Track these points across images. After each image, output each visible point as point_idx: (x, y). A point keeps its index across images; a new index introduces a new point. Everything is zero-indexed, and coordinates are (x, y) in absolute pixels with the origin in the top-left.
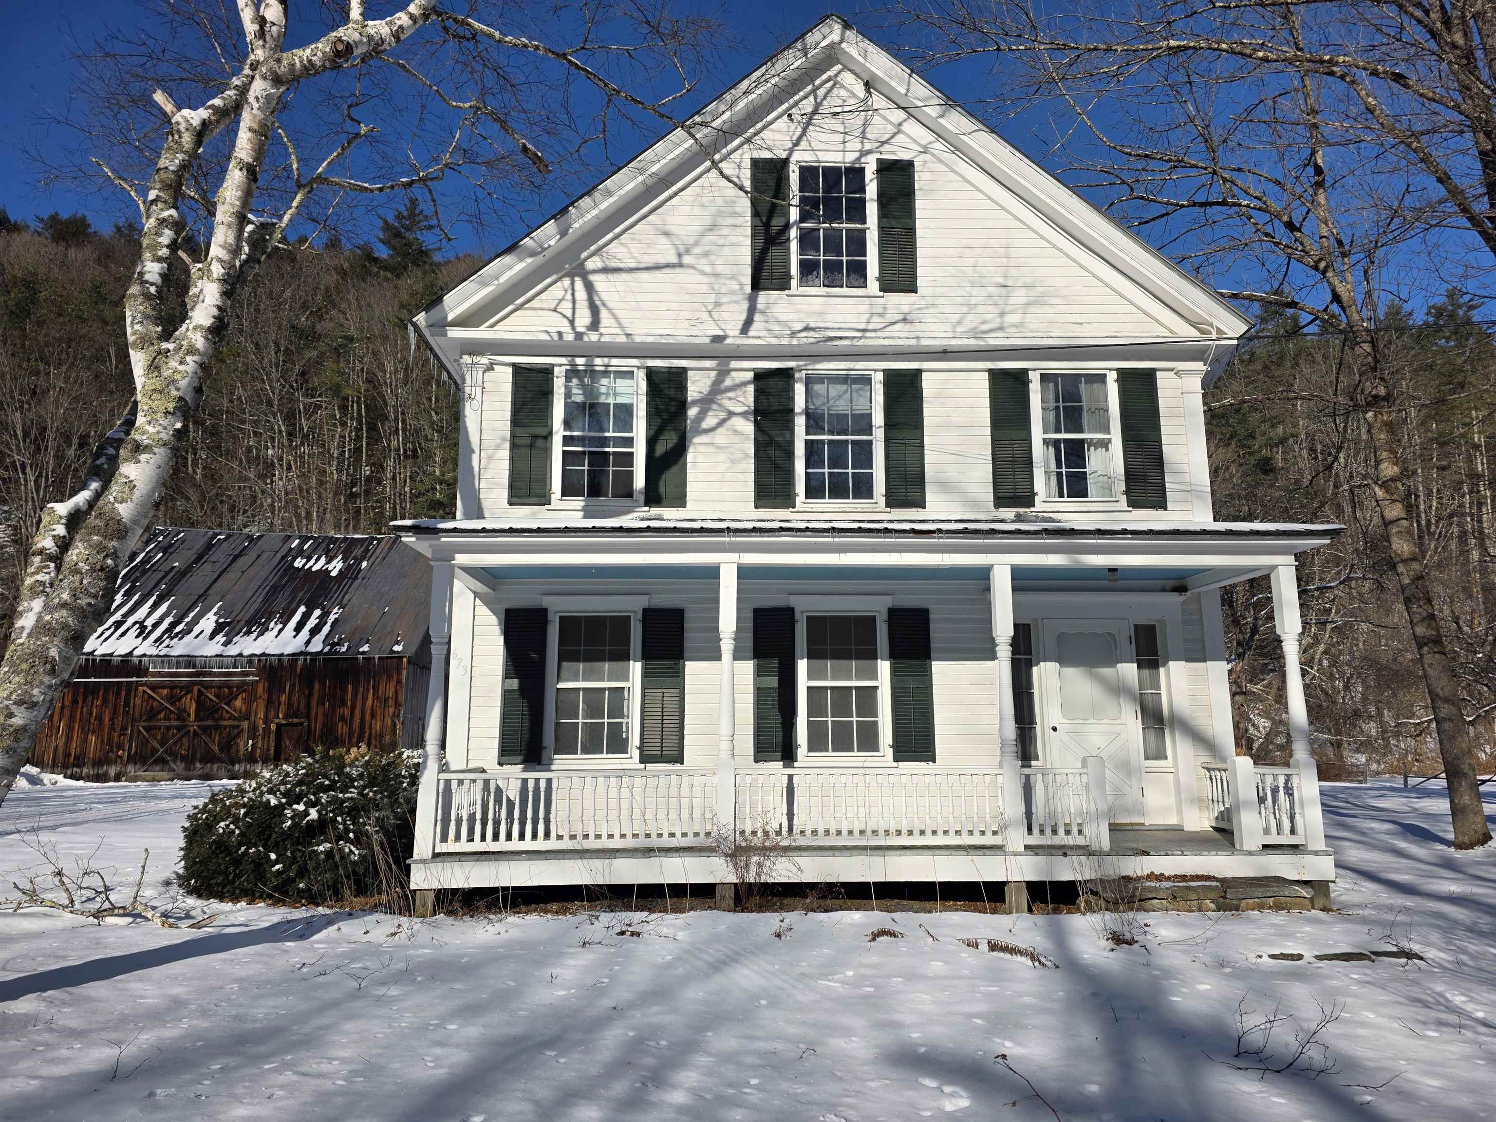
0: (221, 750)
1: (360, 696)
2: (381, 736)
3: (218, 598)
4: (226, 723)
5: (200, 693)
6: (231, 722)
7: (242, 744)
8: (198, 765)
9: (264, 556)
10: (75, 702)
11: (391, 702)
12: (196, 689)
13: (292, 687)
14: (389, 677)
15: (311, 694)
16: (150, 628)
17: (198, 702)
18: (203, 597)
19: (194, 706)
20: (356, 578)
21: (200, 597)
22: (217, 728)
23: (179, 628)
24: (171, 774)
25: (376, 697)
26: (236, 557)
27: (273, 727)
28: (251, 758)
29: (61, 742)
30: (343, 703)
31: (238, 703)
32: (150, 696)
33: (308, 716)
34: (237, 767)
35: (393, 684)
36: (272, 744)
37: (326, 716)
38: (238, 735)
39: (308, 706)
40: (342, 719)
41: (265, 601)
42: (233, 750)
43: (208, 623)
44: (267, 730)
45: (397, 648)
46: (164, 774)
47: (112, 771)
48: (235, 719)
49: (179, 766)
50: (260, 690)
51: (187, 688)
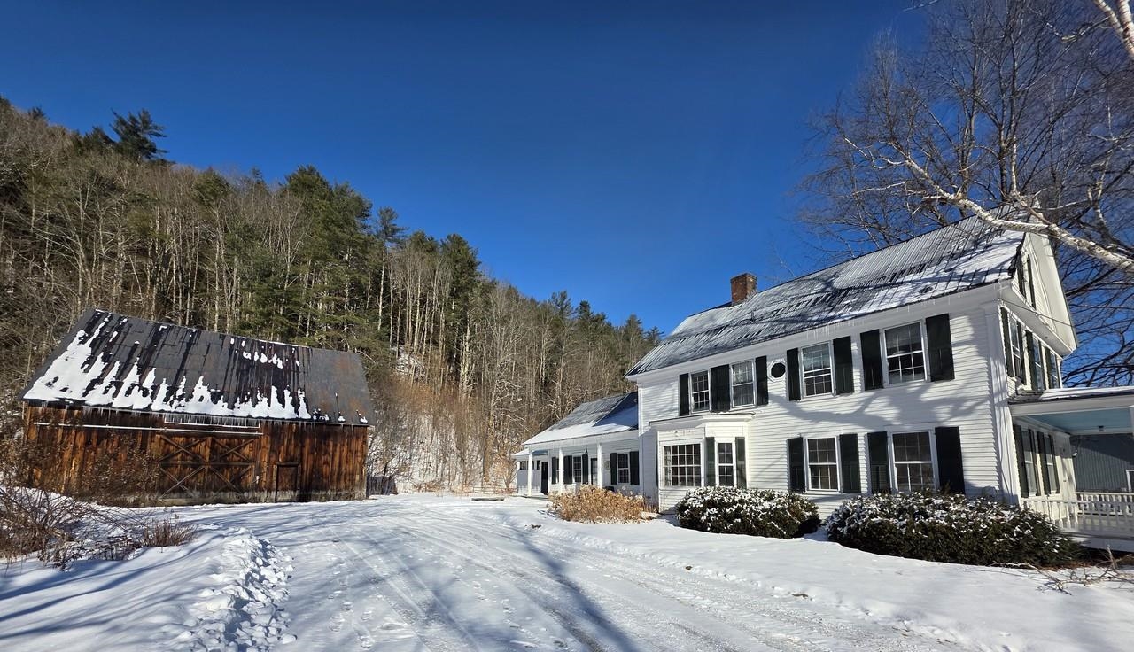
0: (233, 482)
1: (338, 449)
2: (353, 475)
3: (196, 373)
4: (237, 463)
5: (213, 442)
6: (241, 463)
7: (250, 479)
8: (213, 493)
9: (213, 347)
10: (87, 443)
11: (359, 454)
12: (210, 438)
13: (290, 440)
14: (358, 438)
15: (303, 447)
16: (151, 391)
17: (212, 449)
18: (181, 371)
19: (208, 450)
20: (298, 372)
21: (179, 371)
22: (228, 467)
23: (179, 393)
24: (190, 501)
25: (350, 450)
26: (189, 345)
27: (275, 468)
28: (258, 488)
29: (74, 476)
30: (327, 452)
31: (246, 450)
32: (166, 442)
33: (302, 461)
34: (246, 494)
35: (360, 442)
36: (275, 478)
37: (315, 461)
38: (247, 472)
39: (302, 454)
40: (326, 463)
41: (239, 379)
42: (243, 483)
43: (201, 390)
44: (270, 471)
45: (362, 420)
46: (183, 501)
47: (131, 499)
48: (244, 461)
49: (196, 494)
50: (264, 441)
51: (202, 437)
